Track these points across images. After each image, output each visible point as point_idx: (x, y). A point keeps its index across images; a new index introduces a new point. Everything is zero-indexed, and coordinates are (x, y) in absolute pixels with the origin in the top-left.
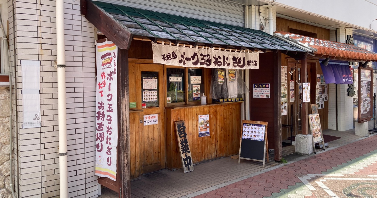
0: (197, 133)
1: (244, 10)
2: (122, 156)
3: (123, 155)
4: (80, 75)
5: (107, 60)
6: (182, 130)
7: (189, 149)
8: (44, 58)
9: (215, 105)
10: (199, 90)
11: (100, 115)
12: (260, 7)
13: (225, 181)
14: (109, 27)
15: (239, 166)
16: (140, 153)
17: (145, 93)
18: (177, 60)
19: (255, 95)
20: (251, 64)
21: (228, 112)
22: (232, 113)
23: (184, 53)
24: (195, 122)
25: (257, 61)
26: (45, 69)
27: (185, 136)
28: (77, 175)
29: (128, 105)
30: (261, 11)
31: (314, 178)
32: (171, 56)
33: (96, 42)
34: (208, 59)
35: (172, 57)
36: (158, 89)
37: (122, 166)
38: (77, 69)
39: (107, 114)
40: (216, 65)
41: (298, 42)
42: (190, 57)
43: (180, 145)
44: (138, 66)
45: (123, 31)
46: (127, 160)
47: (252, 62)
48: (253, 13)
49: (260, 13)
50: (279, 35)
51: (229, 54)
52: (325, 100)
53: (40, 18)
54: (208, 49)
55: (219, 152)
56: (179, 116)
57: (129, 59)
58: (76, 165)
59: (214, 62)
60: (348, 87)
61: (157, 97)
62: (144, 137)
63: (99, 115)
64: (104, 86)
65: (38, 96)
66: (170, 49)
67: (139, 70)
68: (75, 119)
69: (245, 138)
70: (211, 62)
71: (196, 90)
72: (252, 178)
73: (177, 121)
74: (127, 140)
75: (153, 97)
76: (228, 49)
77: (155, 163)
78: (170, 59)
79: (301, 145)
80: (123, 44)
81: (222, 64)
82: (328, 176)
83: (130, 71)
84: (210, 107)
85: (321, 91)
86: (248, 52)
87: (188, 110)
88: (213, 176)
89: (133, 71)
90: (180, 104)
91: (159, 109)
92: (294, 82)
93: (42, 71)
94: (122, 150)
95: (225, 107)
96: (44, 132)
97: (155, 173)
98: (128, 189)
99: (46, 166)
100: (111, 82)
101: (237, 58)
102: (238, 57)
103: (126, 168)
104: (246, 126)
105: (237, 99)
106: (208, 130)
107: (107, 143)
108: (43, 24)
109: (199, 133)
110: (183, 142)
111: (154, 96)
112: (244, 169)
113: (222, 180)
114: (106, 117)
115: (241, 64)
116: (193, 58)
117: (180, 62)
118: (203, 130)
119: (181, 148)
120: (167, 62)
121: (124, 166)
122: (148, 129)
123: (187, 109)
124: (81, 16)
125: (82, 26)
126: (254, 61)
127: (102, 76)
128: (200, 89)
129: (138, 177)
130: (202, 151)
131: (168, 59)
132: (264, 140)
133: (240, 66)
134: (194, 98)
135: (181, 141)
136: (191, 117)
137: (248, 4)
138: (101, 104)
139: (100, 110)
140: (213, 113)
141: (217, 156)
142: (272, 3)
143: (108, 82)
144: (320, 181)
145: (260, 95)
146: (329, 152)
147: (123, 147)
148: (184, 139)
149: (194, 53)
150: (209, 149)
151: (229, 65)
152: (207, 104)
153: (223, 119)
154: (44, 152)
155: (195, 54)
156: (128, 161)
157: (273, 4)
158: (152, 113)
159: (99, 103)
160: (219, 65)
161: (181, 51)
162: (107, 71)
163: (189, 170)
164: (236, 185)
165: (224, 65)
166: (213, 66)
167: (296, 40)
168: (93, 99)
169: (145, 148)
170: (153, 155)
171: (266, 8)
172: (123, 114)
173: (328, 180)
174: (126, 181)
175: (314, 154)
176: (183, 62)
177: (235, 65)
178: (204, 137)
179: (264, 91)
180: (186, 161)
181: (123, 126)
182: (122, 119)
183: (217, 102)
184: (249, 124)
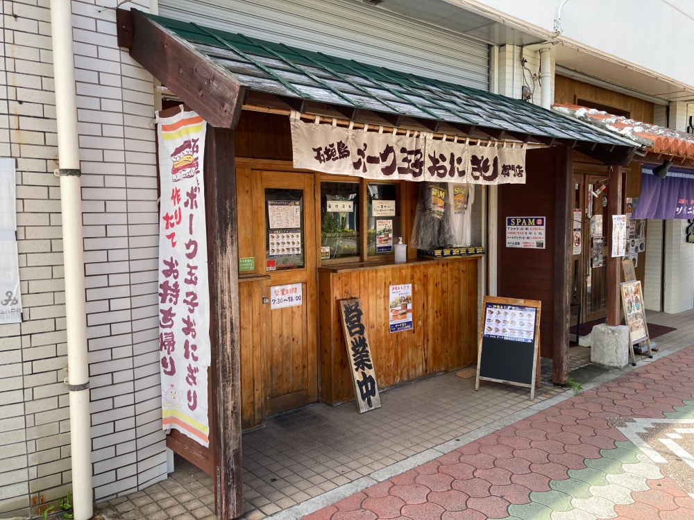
0: (386, 323)
1: (489, 55)
2: (222, 393)
3: (224, 390)
4: (121, 194)
5: (185, 158)
6: (355, 319)
7: (371, 359)
8: (27, 151)
9: (424, 263)
10: (389, 231)
11: (169, 292)
12: (524, 49)
13: (454, 434)
14: (185, 73)
15: (477, 395)
16: (264, 370)
17: (273, 237)
18: (348, 161)
19: (510, 242)
20: (511, 172)
21: (451, 279)
22: (459, 280)
23: (365, 145)
24: (383, 300)
25: (521, 167)
26: (29, 179)
27: (361, 332)
28: (115, 432)
29: (234, 269)
30: (524, 56)
31: (652, 430)
32: (335, 151)
33: (157, 117)
34: (417, 161)
35: (338, 155)
36: (302, 229)
37: (222, 416)
38: (110, 181)
39: (184, 288)
40: (433, 174)
41: (608, 126)
42: (378, 155)
43: (351, 352)
44: (258, 177)
45: (219, 81)
46: (233, 402)
47: (512, 168)
48: (509, 63)
49: (523, 62)
50: (564, 110)
51: (463, 150)
52: (639, 251)
53: (13, 52)
54: (418, 137)
55: (431, 362)
56: (348, 288)
57: (237, 159)
58: (114, 408)
59: (430, 169)
60: (687, 224)
61: (300, 246)
62: (272, 334)
63: (165, 291)
64: (178, 223)
65: (12, 245)
66: (332, 133)
67: (259, 186)
68: (109, 300)
69: (489, 335)
70: (423, 168)
71: (384, 231)
72: (511, 426)
73: (343, 299)
74: (233, 353)
75: (291, 246)
76: (462, 139)
77: (295, 390)
78: (334, 160)
79: (603, 347)
80: (221, 116)
81: (448, 173)
82: (683, 424)
83: (240, 188)
84: (413, 267)
85: (631, 233)
86: (503, 145)
87: (368, 273)
88: (424, 422)
89: (247, 188)
90: (350, 261)
91: (304, 273)
92: (580, 213)
93: (22, 185)
94: (221, 377)
95: (445, 267)
96: (31, 334)
97: (296, 412)
98: (237, 469)
99: (36, 415)
100: (194, 211)
101: (480, 158)
102: (482, 157)
103: (231, 421)
104: (491, 309)
105: (471, 251)
106: (409, 318)
107: (187, 356)
108: (21, 67)
109: (391, 323)
110: (358, 346)
111: (293, 243)
112: (490, 405)
113: (447, 433)
114: (182, 296)
115: (489, 173)
116: (384, 157)
117: (357, 165)
118: (399, 317)
119: (352, 358)
120: (326, 166)
121: (226, 417)
122: (280, 318)
123: (366, 273)
124: (120, 50)
125: (122, 76)
126: (516, 166)
127: (173, 197)
128: (391, 228)
129: (260, 423)
130: (397, 363)
131: (328, 159)
132: (534, 341)
133: (486, 178)
134: (380, 248)
135: (352, 342)
136: (374, 289)
137: (498, 43)
138: (171, 264)
139: (168, 279)
140: (420, 279)
141: (426, 371)
142: (553, 38)
143: (186, 212)
144: (669, 438)
145: (521, 241)
146: (662, 361)
147: (224, 371)
148: (359, 338)
149: (387, 145)
150: (410, 358)
151: (462, 174)
152: (408, 261)
153: (440, 294)
154: (32, 380)
155: (389, 150)
156: (235, 403)
157: (555, 40)
158: (290, 281)
159: (166, 262)
160: (441, 176)
161: (357, 139)
162: (185, 186)
163: (371, 406)
164: (479, 445)
165: (452, 174)
166: (426, 177)
167: (603, 121)
168: (149, 253)
169: (274, 358)
170: (291, 373)
171: (536, 52)
172: (222, 291)
173: (685, 435)
174: (231, 450)
175: (631, 366)
176: (362, 167)
177: (477, 174)
178: (401, 333)
179: (530, 233)
180: (364, 387)
181: (224, 321)
182: (219, 305)
183: (427, 257)
184: (500, 305)
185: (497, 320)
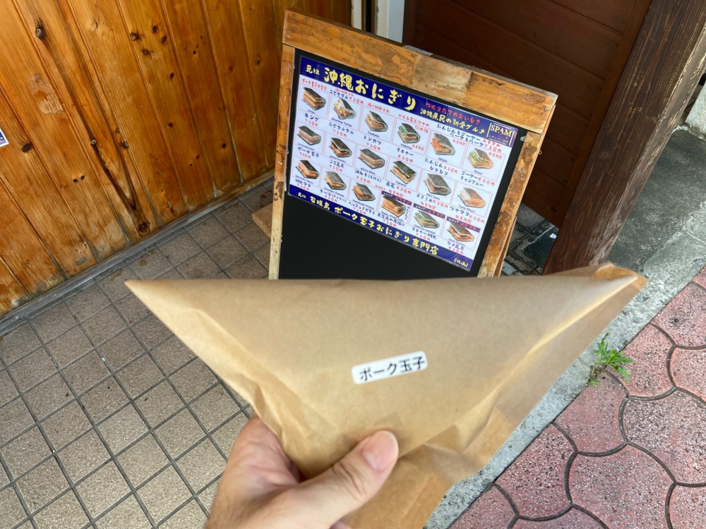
69: (309, 195)
104: (319, 87)
184: (356, 75)
185: (337, 143)
